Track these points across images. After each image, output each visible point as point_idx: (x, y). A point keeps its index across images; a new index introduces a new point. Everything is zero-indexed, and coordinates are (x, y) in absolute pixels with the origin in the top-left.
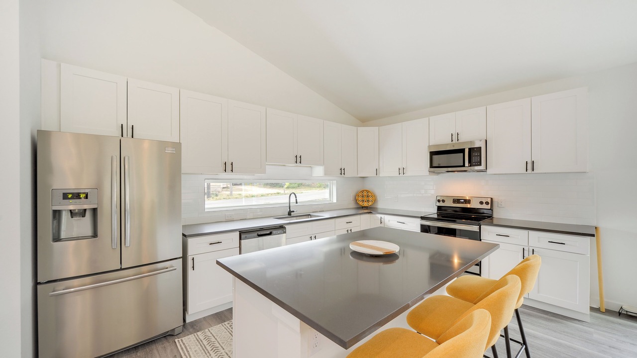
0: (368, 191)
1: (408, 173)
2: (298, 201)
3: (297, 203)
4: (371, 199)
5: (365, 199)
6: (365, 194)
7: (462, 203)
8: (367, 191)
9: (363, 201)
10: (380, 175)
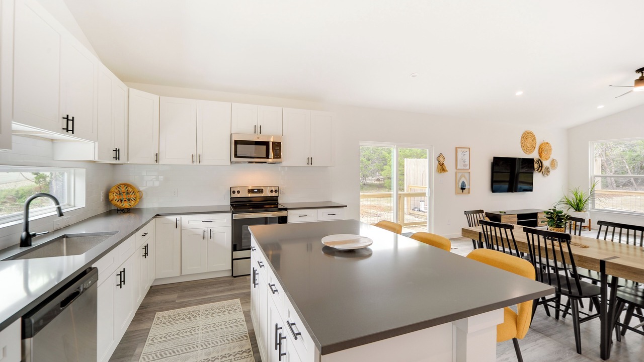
0: (127, 185)
1: (204, 162)
2: (63, 211)
3: (61, 215)
4: (132, 196)
5: (124, 197)
6: (123, 189)
7: (256, 192)
8: (125, 185)
9: (121, 201)
10: (160, 163)
